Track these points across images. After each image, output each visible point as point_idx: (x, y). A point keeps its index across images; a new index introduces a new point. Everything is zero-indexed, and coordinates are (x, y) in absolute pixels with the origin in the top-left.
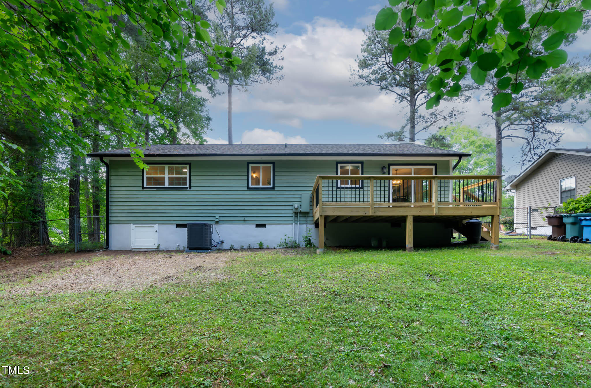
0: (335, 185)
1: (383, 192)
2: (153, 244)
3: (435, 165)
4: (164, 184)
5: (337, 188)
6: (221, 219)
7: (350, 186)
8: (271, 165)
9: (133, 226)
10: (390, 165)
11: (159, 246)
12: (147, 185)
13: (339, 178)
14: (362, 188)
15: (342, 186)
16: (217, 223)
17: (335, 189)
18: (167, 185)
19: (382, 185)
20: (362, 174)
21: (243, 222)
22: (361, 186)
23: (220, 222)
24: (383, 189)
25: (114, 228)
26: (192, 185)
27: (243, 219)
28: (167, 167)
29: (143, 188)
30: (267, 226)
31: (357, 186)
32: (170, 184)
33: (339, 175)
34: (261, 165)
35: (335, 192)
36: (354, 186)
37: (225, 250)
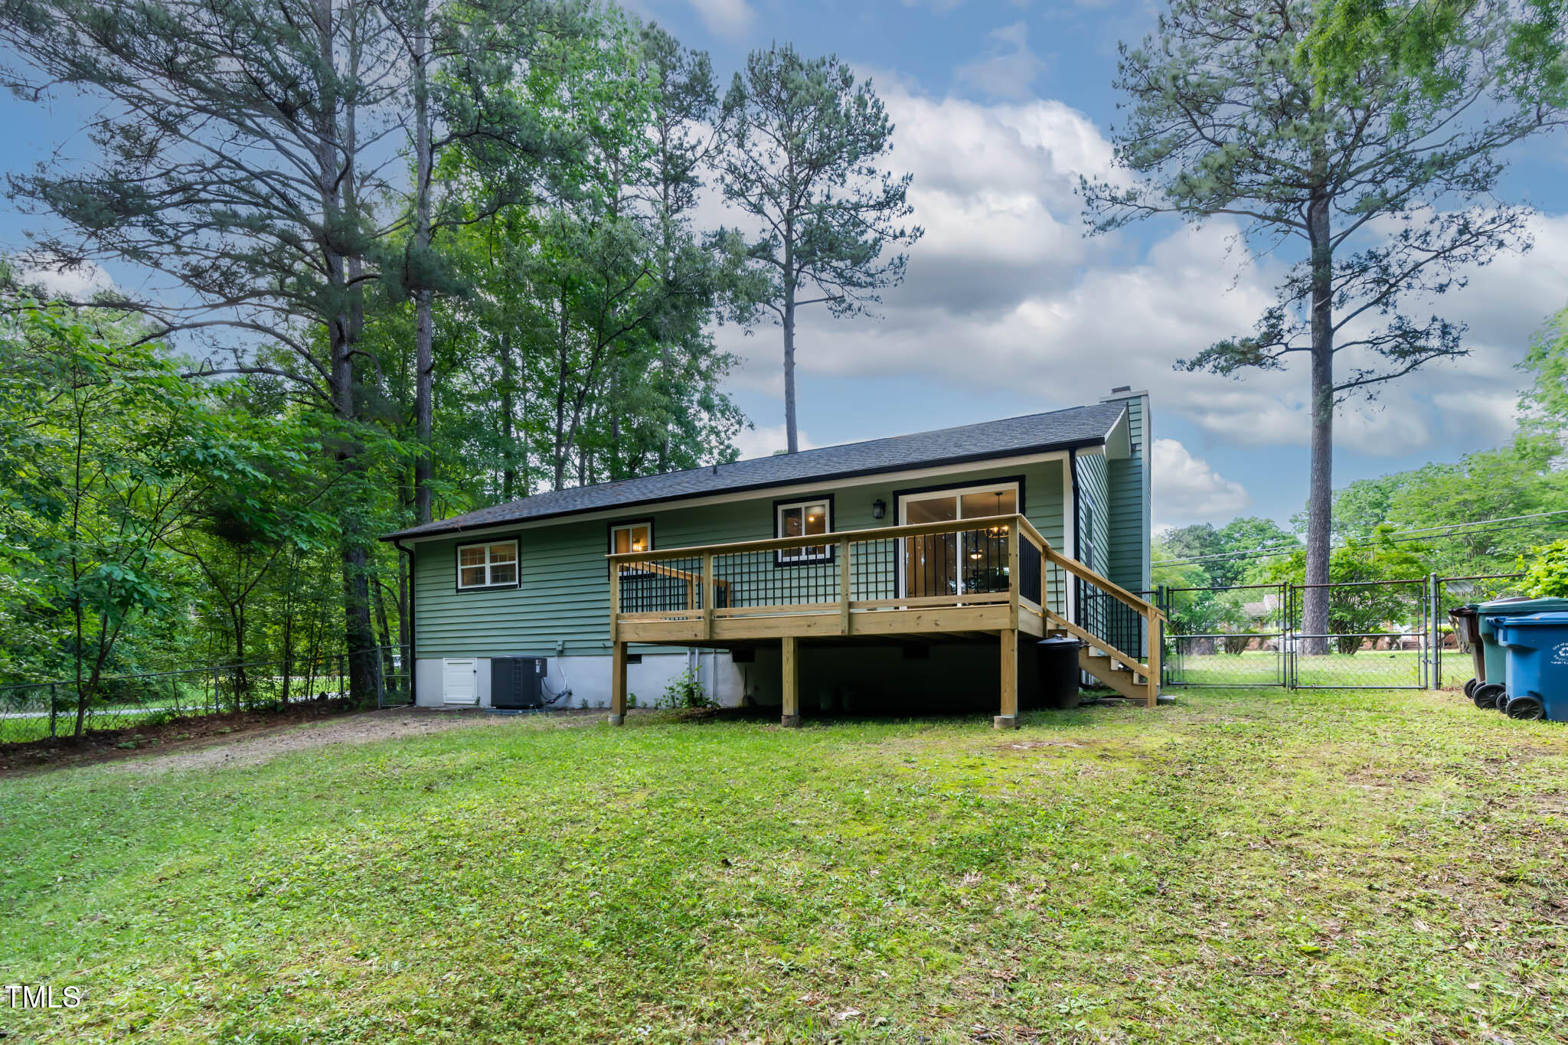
0: (770, 558)
1: (881, 568)
2: (470, 697)
3: (1021, 479)
4: (483, 582)
5: (777, 564)
6: (568, 645)
7: (803, 557)
8: (648, 525)
9: (445, 661)
10: (897, 494)
11: (478, 701)
12: (463, 584)
13: (780, 544)
14: (832, 560)
15: (787, 559)
16: (561, 653)
17: (770, 567)
18: (488, 583)
19: (881, 549)
20: (832, 530)
21: (601, 651)
22: (828, 556)
23: (567, 653)
24: (881, 558)
25: (424, 667)
26: (524, 579)
27: (600, 644)
28: (487, 548)
29: (458, 591)
30: (644, 659)
31: (820, 556)
32: (495, 579)
33: (780, 538)
34: (631, 527)
35: (770, 576)
36: (812, 557)
37: (574, 711)
